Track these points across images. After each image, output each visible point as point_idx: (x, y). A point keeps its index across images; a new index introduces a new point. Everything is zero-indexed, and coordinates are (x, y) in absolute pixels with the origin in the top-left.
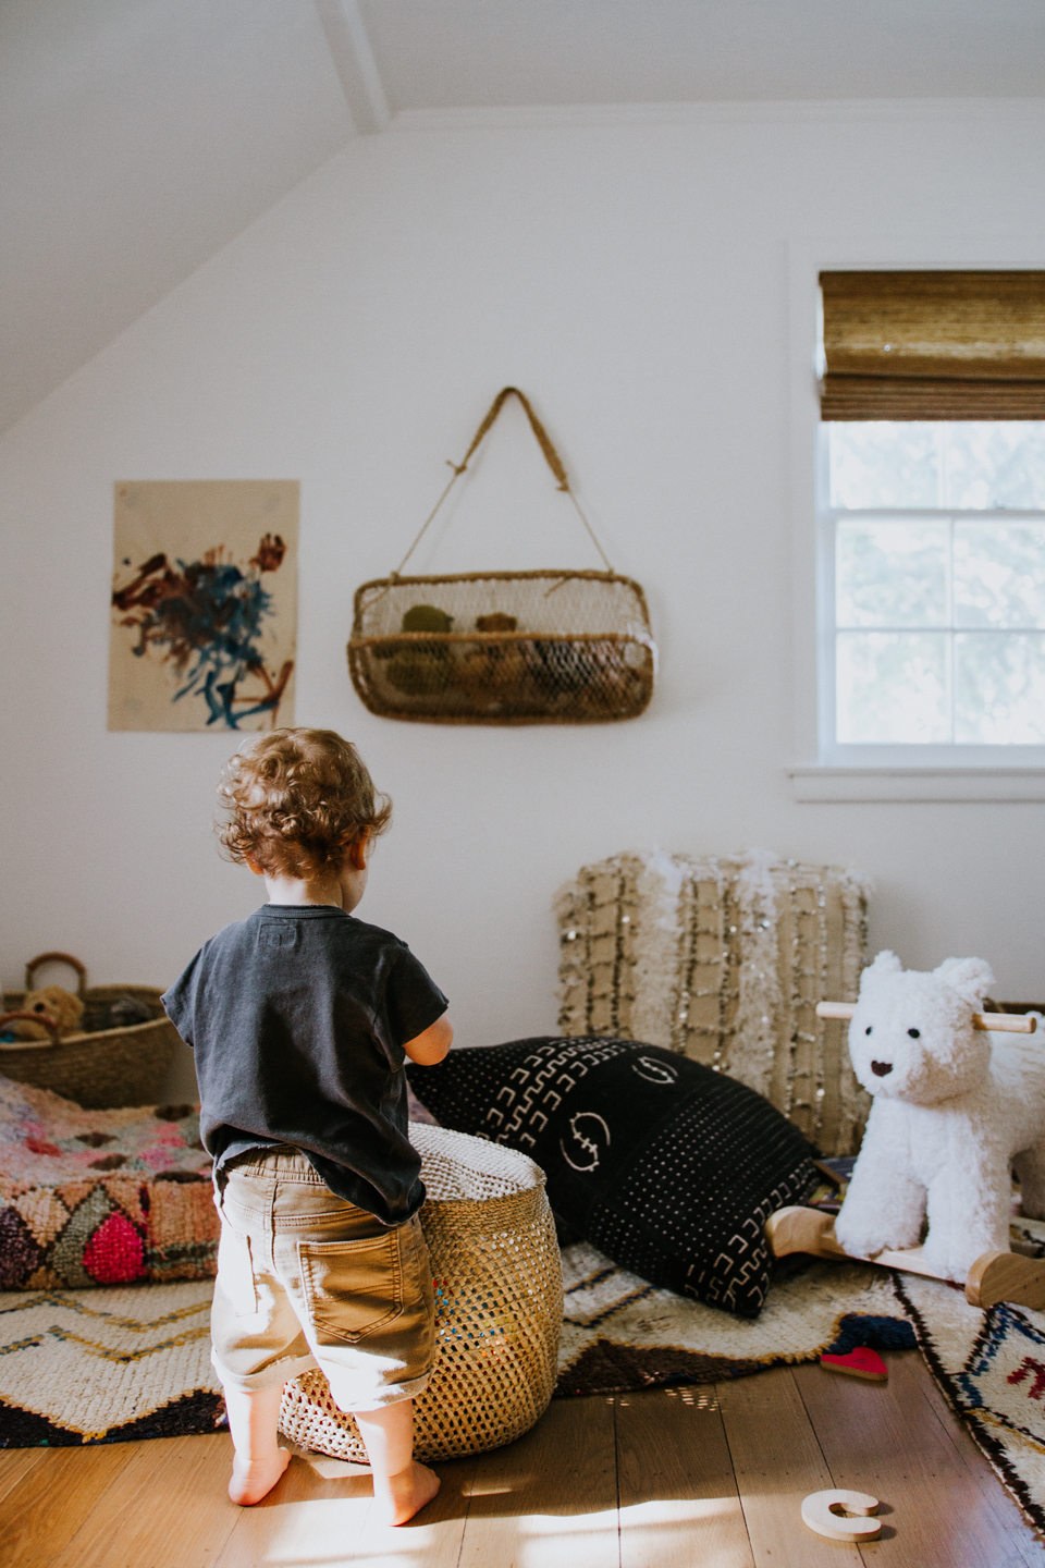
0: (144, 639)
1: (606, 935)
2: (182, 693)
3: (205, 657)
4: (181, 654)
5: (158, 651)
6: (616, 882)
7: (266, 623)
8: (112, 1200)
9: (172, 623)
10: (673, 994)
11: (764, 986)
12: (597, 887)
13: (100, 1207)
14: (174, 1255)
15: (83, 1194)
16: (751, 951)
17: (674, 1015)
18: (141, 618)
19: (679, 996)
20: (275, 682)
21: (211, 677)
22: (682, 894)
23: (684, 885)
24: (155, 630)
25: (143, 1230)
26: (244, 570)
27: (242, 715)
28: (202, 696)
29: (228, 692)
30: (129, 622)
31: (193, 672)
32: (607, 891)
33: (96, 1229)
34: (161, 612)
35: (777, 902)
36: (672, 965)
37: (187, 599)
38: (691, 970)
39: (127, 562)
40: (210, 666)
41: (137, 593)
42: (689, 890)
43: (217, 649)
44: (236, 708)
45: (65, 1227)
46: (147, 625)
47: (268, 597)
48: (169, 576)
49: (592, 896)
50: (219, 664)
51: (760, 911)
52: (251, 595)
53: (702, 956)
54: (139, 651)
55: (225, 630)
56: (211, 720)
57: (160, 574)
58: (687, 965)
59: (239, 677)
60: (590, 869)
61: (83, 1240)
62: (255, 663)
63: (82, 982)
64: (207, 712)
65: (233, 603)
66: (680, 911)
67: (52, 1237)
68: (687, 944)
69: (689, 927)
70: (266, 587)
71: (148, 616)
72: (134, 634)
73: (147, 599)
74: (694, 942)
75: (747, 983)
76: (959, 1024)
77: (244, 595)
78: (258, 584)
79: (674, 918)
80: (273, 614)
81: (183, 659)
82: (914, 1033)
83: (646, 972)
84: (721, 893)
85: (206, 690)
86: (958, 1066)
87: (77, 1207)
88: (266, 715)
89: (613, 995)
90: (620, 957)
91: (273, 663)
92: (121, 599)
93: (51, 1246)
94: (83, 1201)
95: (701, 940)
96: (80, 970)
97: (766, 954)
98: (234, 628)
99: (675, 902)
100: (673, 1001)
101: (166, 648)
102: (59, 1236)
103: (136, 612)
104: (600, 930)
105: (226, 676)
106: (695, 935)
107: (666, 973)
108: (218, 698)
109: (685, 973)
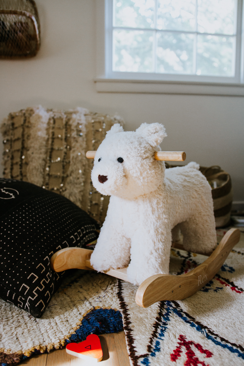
1: (18, 139)
6: (22, 119)
10: (43, 162)
11: (80, 158)
12: (15, 120)
16: (75, 145)
17: (44, 170)
19: (46, 163)
22: (49, 124)
23: (50, 119)
32: (19, 122)
35: (86, 126)
36: (43, 150)
38: (51, 152)
42: (52, 121)
49: (13, 124)
51: (79, 129)
53: (56, 147)
58: (49, 150)
60: (13, 114)
66: (47, 130)
68: (50, 142)
69: (51, 136)
74: (53, 142)
75: (73, 157)
76: (145, 156)
79: (45, 132)
82: (120, 160)
83: (33, 153)
84: (64, 122)
86: (144, 178)
89: (20, 163)
90: (23, 147)
95: (56, 141)
97: (81, 146)
99: (45, 126)
100: (44, 164)
104: (16, 137)
106: (53, 139)
107: (41, 153)
109: (49, 154)
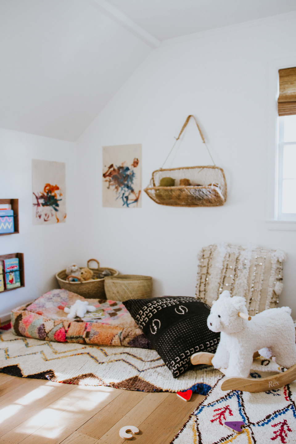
0: (110, 185)
1: (205, 266)
2: (117, 198)
3: (122, 189)
4: (116, 188)
5: (112, 188)
6: (209, 252)
7: (135, 181)
8: (63, 325)
9: (115, 180)
10: (218, 285)
11: (242, 285)
12: (205, 253)
13: (61, 326)
14: (72, 338)
15: (58, 323)
16: (240, 275)
17: (218, 290)
18: (109, 180)
19: (220, 285)
20: (137, 195)
21: (123, 194)
22: (225, 257)
23: (226, 254)
24: (112, 183)
25: (66, 332)
26: (130, 167)
27: (130, 204)
28: (121, 199)
29: (127, 198)
30: (106, 181)
31: (120, 193)
32: (207, 254)
33: (57, 331)
34: (113, 178)
35: (250, 261)
36: (219, 276)
37: (118, 176)
38: (224, 278)
39: (105, 166)
40: (123, 192)
41: (108, 174)
42: (228, 256)
43: (124, 187)
44: (129, 202)
45: (52, 329)
46: (110, 181)
47: (135, 174)
48: (114, 170)
49: (203, 256)
50: (125, 191)
51: (245, 263)
52: (132, 173)
53: (227, 275)
54: (108, 188)
55: (126, 183)
56: (124, 205)
57: (112, 169)
58: (223, 277)
59: (129, 194)
60: (204, 248)
61: (54, 332)
62: (132, 191)
63: (99, 266)
64: (122, 203)
65: (128, 176)
66: (223, 262)
67: (49, 331)
68: (224, 271)
69: (225, 266)
70: (135, 172)
71: (110, 179)
72: (107, 183)
73: (110, 175)
74: (226, 271)
75: (238, 284)
77: (130, 174)
78: (133, 171)
79: (222, 264)
80: (136, 178)
81: (117, 190)
82: (219, 316)
83: (212, 278)
84: (236, 257)
85: (122, 197)
86: (231, 326)
87: (56, 326)
88: (135, 203)
89: (204, 283)
90: (207, 273)
91: (136, 191)
92: (104, 176)
93: (48, 333)
94: (58, 325)
95: (228, 270)
96: (98, 263)
97: (244, 276)
98: (128, 182)
99: (222, 259)
100: (218, 286)
101: (114, 187)
102: (50, 331)
103: (108, 178)
104: (204, 265)
105: (126, 194)
106: (227, 268)
107: (217, 278)
108: (125, 199)
109: (222, 279)
